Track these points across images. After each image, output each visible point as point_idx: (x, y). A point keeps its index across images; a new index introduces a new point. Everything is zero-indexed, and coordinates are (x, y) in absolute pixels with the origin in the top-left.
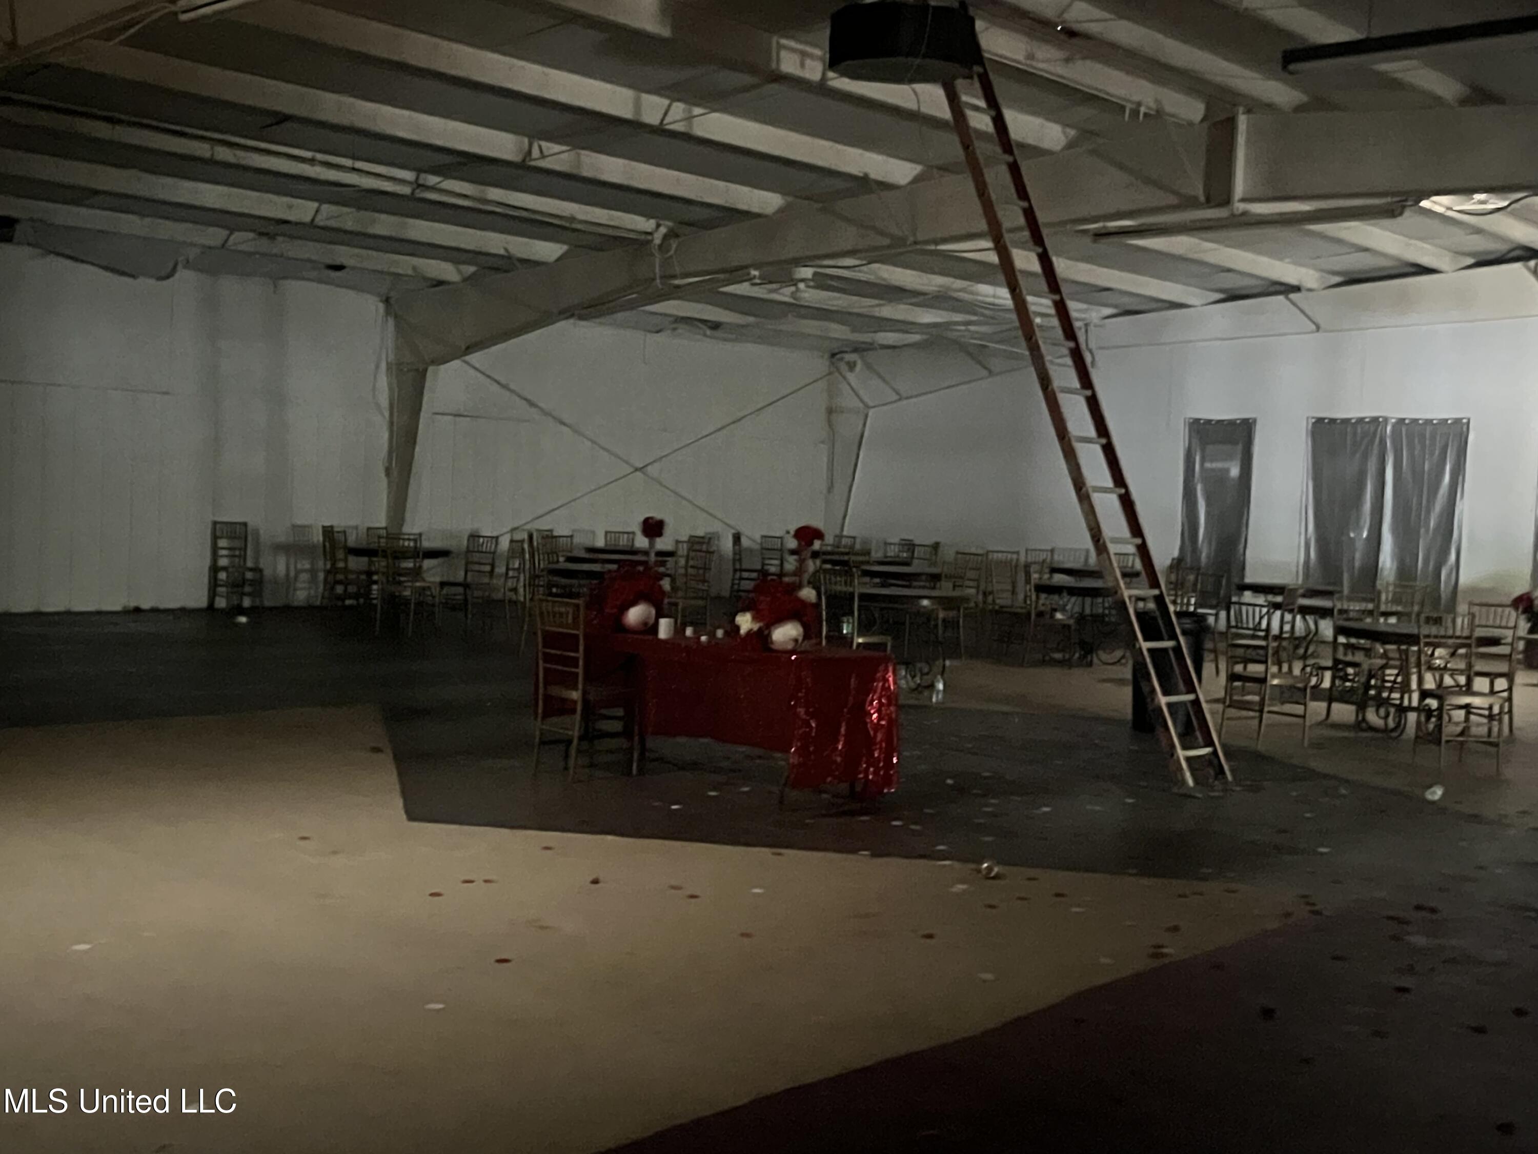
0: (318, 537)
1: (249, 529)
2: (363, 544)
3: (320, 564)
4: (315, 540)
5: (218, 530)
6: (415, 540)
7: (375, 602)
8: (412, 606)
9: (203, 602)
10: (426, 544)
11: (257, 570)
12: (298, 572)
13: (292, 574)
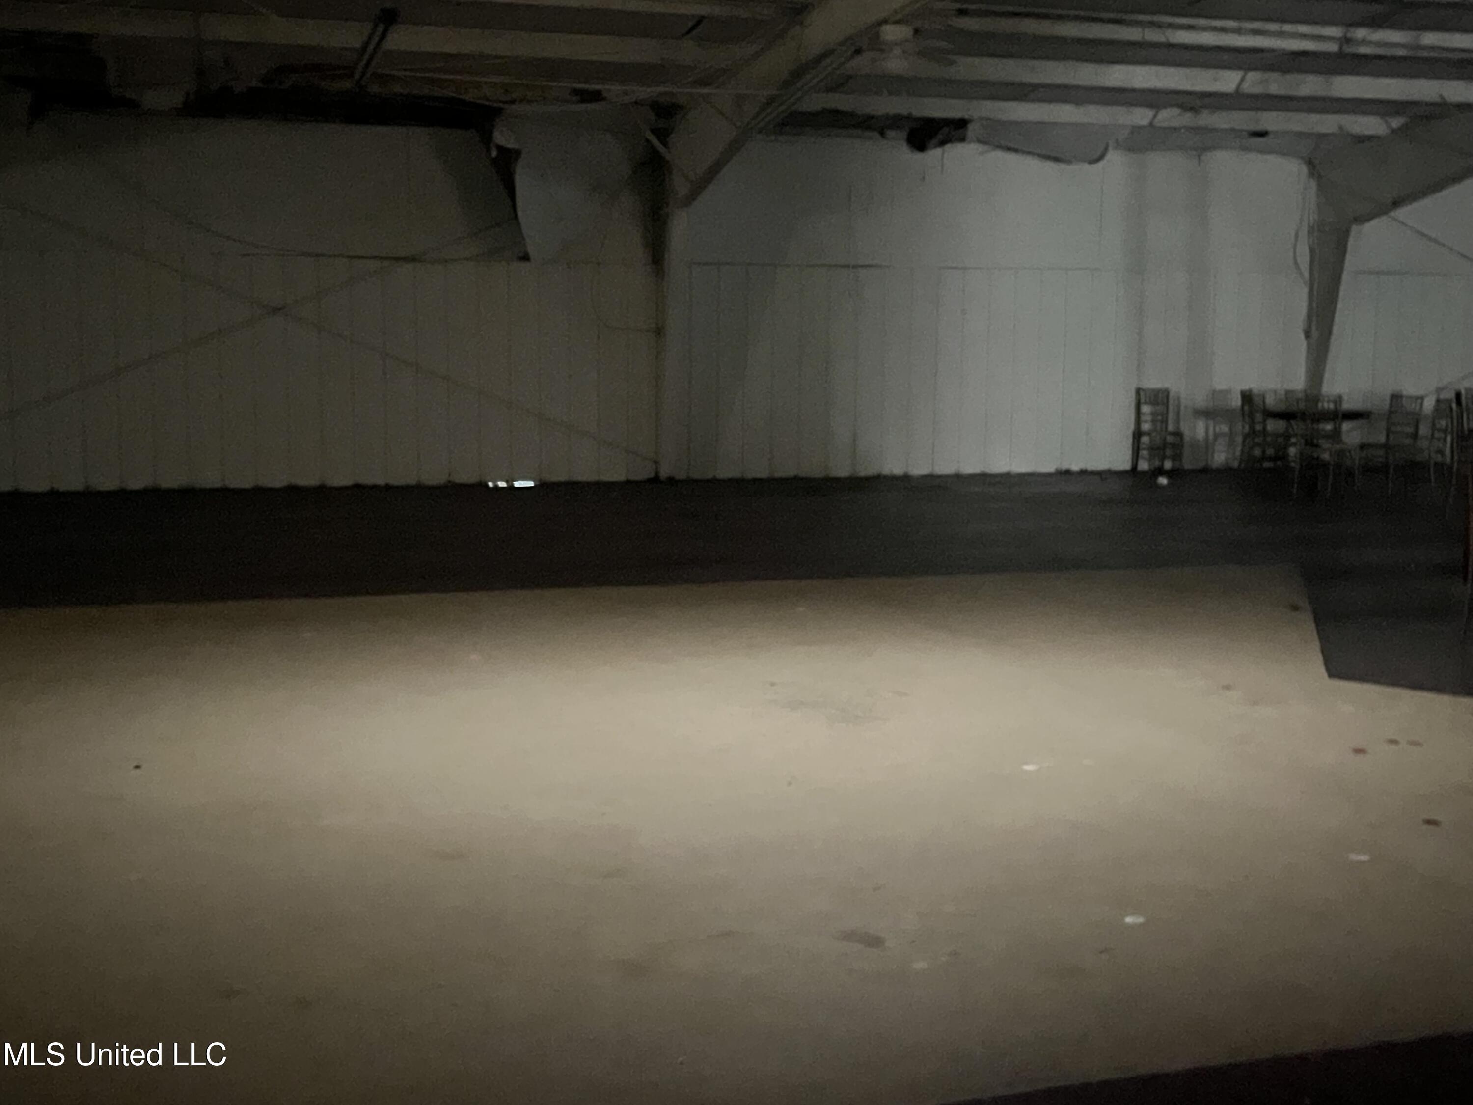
0: (1237, 402)
1: (1171, 395)
2: (1282, 407)
3: (1239, 427)
4: (1234, 404)
5: (1141, 396)
6: (1335, 402)
7: (1293, 464)
8: (1331, 468)
9: (1126, 465)
10: (1346, 406)
11: (1178, 434)
12: (1216, 436)
13: (1211, 437)
